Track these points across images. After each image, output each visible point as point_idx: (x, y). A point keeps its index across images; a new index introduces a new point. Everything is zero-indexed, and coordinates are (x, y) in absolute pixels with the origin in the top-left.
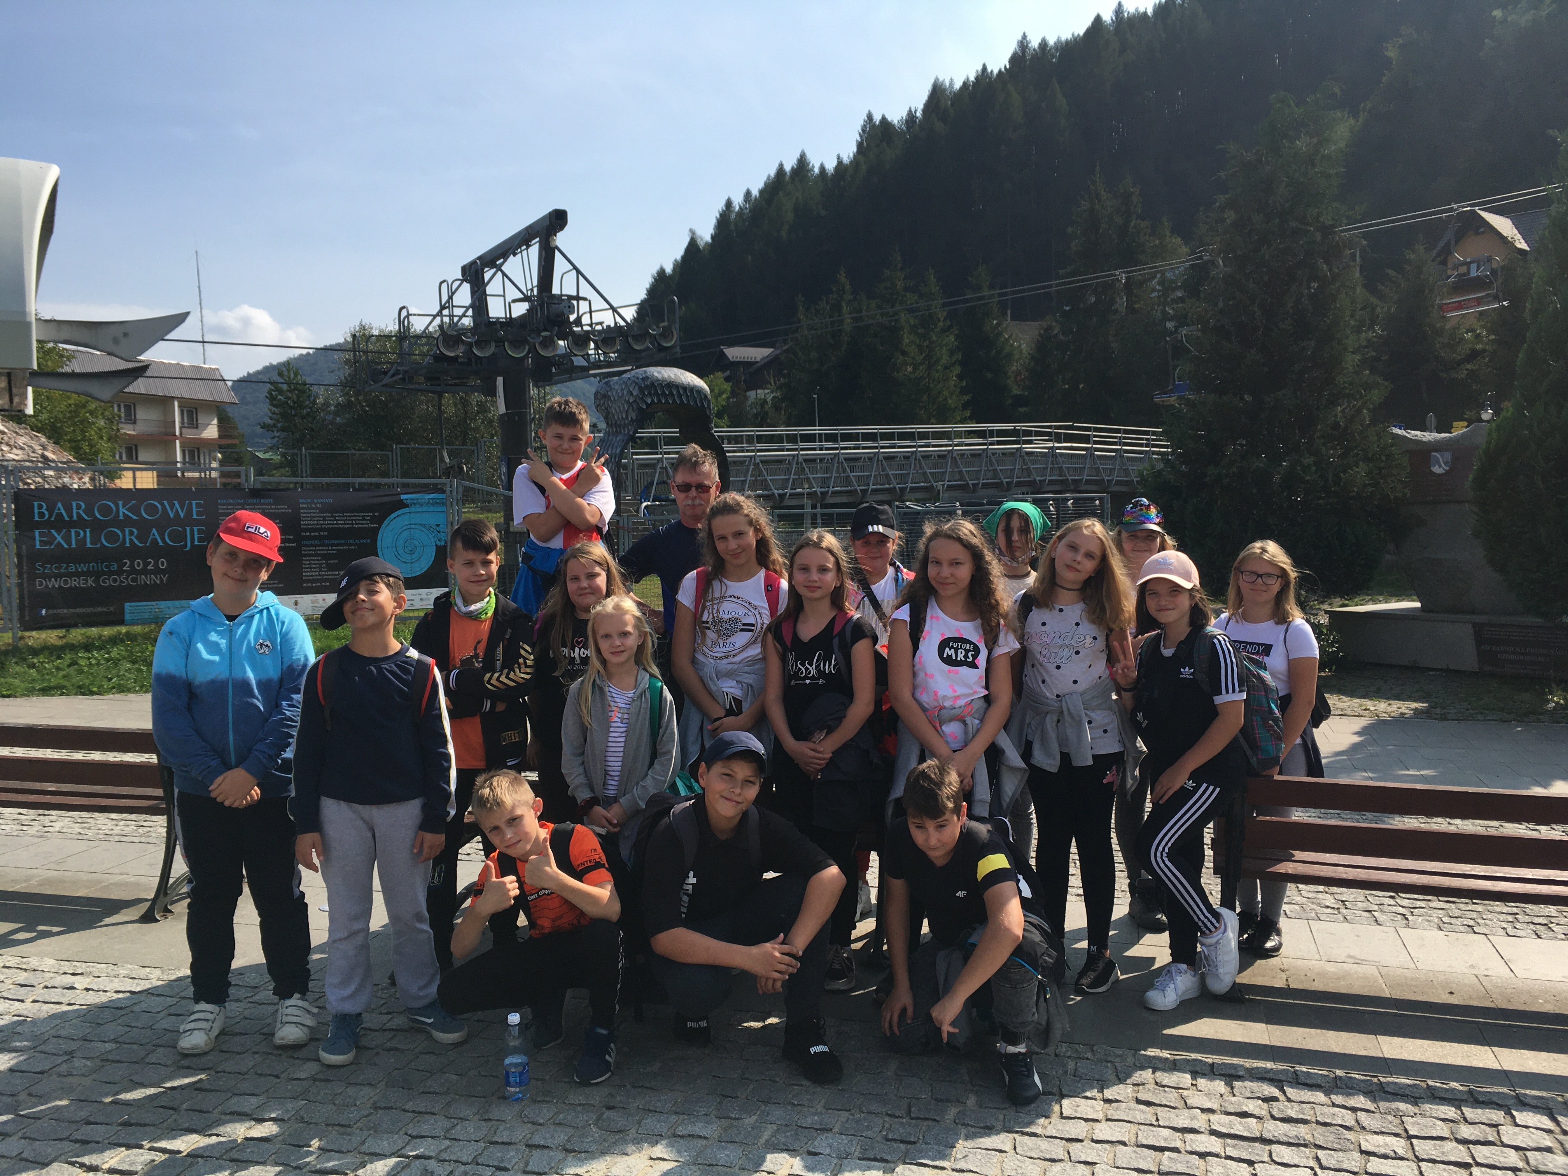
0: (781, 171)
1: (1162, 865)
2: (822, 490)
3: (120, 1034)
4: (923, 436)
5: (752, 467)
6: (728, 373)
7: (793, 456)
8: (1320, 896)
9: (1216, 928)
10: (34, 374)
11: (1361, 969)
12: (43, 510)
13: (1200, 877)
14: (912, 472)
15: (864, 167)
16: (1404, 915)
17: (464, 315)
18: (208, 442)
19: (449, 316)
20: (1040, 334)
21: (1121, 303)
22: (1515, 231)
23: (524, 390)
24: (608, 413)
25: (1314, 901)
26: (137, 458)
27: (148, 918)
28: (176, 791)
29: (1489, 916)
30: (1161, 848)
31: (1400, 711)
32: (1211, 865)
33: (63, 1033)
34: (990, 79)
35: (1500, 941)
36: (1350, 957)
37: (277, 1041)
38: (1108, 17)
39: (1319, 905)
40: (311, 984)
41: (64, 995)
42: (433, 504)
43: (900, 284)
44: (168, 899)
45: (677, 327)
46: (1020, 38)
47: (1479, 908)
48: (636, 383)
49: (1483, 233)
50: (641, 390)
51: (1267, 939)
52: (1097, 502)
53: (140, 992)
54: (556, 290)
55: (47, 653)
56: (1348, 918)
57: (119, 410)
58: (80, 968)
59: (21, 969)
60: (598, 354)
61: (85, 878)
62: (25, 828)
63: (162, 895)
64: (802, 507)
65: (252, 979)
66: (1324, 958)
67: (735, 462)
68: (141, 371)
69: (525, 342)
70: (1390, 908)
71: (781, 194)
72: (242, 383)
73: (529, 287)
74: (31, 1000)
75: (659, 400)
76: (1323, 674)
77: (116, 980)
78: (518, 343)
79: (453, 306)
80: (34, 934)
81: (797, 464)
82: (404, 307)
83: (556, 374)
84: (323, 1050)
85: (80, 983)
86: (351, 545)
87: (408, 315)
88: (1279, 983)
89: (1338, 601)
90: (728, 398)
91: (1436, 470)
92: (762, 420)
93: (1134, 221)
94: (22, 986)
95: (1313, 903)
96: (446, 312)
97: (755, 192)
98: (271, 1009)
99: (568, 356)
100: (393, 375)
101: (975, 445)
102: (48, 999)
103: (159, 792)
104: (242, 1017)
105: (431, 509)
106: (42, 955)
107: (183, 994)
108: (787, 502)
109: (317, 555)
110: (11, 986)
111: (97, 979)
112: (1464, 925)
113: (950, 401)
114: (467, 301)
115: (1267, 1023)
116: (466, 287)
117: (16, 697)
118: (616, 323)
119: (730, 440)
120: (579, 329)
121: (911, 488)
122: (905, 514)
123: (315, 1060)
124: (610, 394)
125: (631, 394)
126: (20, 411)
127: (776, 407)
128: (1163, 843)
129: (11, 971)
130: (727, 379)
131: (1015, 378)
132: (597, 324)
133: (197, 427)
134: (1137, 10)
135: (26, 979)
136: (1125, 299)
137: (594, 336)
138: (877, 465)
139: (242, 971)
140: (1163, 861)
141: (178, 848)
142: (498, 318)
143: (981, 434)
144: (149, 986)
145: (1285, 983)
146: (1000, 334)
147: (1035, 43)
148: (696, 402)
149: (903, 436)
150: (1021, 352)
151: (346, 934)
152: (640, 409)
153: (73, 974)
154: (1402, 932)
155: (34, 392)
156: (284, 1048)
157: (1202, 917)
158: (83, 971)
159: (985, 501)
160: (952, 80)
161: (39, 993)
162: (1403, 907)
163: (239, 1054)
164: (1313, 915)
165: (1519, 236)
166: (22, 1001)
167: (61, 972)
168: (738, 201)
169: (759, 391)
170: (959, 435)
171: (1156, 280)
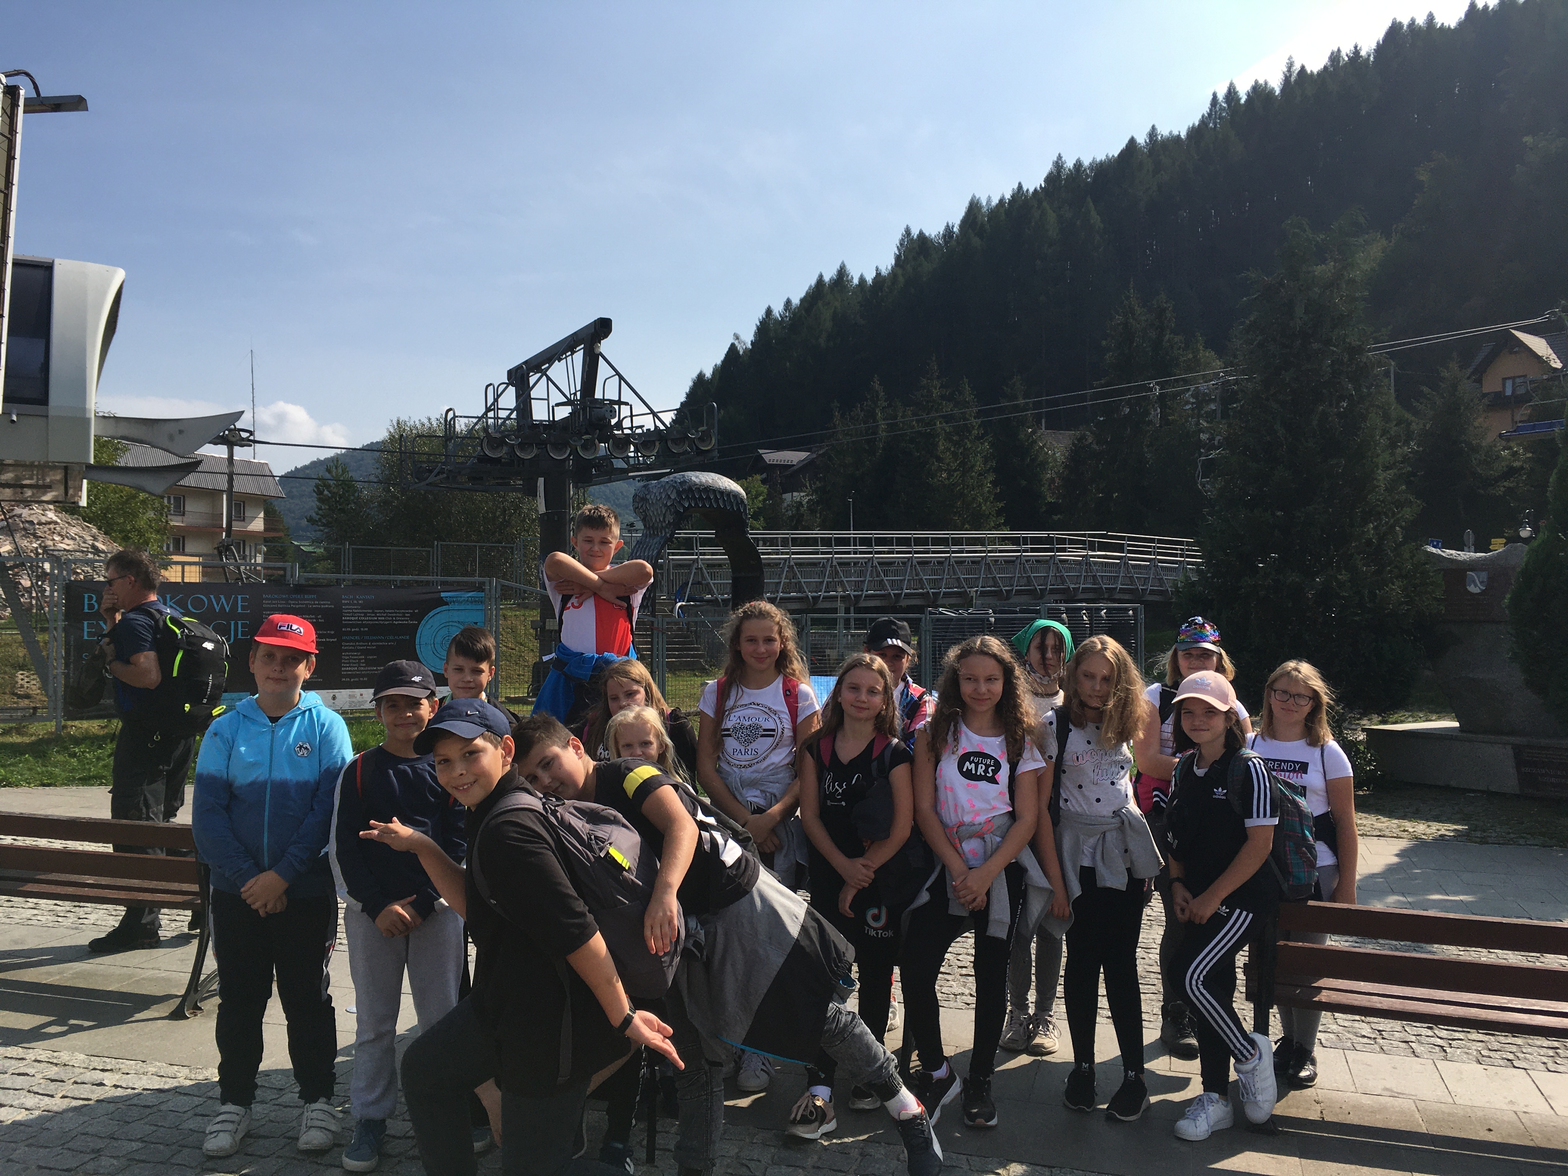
0: (820, 280)
1: (1197, 993)
2: (856, 593)
3: (146, 1133)
4: (957, 542)
5: (786, 569)
6: (764, 475)
7: (828, 559)
8: (1356, 1024)
9: (1251, 1054)
10: (89, 467)
11: (1397, 1102)
12: (93, 602)
13: (1232, 1002)
14: (945, 577)
15: (901, 279)
16: (1442, 1047)
17: (508, 418)
18: (253, 535)
19: (494, 418)
20: (1073, 444)
21: (1155, 414)
22: (1550, 351)
23: (564, 490)
24: (646, 515)
25: (1350, 1029)
26: (183, 549)
27: (178, 1015)
28: (212, 888)
29: (1529, 1050)
30: (1195, 976)
31: (1440, 833)
32: (1243, 989)
33: (90, 1130)
34: (1026, 197)
35: (1541, 1077)
36: (1386, 1089)
37: (302, 1144)
38: (1142, 139)
39: (1356, 1034)
40: (336, 1088)
41: (93, 1092)
42: (472, 602)
43: (936, 393)
44: (198, 996)
45: (716, 432)
46: (1055, 159)
47: (1519, 1041)
48: (674, 487)
49: (1516, 352)
50: (679, 493)
51: (1301, 1068)
52: (1131, 612)
53: (168, 1090)
54: (598, 395)
55: (88, 742)
56: (1385, 1048)
57: (169, 502)
58: (110, 1064)
59: (52, 1063)
60: (638, 457)
61: (118, 972)
62: (60, 919)
63: (192, 992)
64: (835, 611)
65: (277, 1081)
66: (1360, 1090)
67: (769, 565)
68: (193, 466)
69: (565, 445)
70: (1428, 1039)
71: (820, 303)
72: (289, 478)
73: (573, 391)
74: (60, 1095)
75: (696, 504)
76: (1361, 793)
77: (145, 1077)
78: (559, 446)
79: (498, 409)
80: (65, 1028)
81: (831, 567)
82: (450, 409)
83: (597, 476)
84: (346, 1156)
85: (109, 1079)
86: (390, 641)
87: (455, 417)
88: (1314, 1116)
89: (1376, 718)
90: (764, 500)
91: (1472, 589)
92: (797, 522)
93: (1167, 336)
94: (52, 1081)
95: (1349, 1032)
96: (491, 414)
97: (796, 301)
98: (296, 1112)
99: (608, 458)
100: (438, 474)
101: (1009, 552)
102: (77, 1095)
103: (195, 888)
104: (267, 1119)
105: (469, 607)
106: (73, 1049)
107: (210, 1094)
108: (822, 605)
109: (358, 651)
110: (42, 1081)
111: (125, 1076)
112: (1503, 1059)
113: (984, 508)
114: (512, 404)
115: (1300, 1158)
116: (512, 390)
117: (56, 786)
118: (656, 427)
119: (766, 542)
120: (620, 432)
121: (945, 593)
122: (938, 620)
123: (338, 1167)
124: (648, 497)
125: (669, 497)
126: (74, 503)
127: (812, 510)
128: (1198, 971)
129: (42, 1065)
130: (764, 482)
131: (1049, 485)
132: (637, 427)
133: (244, 520)
134: (1171, 133)
135: (57, 1073)
136: (1159, 410)
137: (635, 439)
138: (911, 569)
139: (267, 1074)
140: (1198, 989)
141: (210, 944)
142: (541, 421)
143: (1015, 541)
144: (177, 1085)
145: (1319, 1115)
146: (1035, 442)
147: (1070, 164)
148: (732, 507)
149: (936, 542)
150: (1055, 460)
151: (373, 1037)
152: (677, 512)
153: (103, 1070)
154: (1441, 1064)
155: (88, 484)
156: (308, 1153)
157: (1238, 1045)
158: (113, 1067)
159: (1018, 609)
160: (989, 198)
161: (69, 1088)
162: (1441, 1038)
163: (265, 1157)
164: (1349, 1045)
165: (1554, 356)
166: (52, 1096)
167: (91, 1068)
168: (778, 309)
169: (795, 494)
170: (992, 541)
171: (1190, 393)
